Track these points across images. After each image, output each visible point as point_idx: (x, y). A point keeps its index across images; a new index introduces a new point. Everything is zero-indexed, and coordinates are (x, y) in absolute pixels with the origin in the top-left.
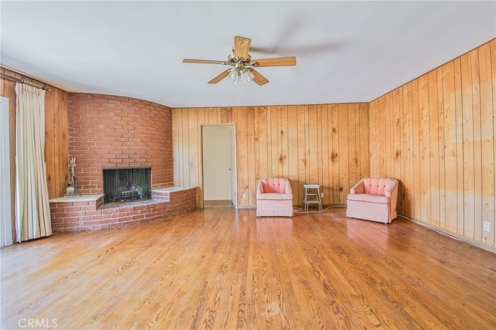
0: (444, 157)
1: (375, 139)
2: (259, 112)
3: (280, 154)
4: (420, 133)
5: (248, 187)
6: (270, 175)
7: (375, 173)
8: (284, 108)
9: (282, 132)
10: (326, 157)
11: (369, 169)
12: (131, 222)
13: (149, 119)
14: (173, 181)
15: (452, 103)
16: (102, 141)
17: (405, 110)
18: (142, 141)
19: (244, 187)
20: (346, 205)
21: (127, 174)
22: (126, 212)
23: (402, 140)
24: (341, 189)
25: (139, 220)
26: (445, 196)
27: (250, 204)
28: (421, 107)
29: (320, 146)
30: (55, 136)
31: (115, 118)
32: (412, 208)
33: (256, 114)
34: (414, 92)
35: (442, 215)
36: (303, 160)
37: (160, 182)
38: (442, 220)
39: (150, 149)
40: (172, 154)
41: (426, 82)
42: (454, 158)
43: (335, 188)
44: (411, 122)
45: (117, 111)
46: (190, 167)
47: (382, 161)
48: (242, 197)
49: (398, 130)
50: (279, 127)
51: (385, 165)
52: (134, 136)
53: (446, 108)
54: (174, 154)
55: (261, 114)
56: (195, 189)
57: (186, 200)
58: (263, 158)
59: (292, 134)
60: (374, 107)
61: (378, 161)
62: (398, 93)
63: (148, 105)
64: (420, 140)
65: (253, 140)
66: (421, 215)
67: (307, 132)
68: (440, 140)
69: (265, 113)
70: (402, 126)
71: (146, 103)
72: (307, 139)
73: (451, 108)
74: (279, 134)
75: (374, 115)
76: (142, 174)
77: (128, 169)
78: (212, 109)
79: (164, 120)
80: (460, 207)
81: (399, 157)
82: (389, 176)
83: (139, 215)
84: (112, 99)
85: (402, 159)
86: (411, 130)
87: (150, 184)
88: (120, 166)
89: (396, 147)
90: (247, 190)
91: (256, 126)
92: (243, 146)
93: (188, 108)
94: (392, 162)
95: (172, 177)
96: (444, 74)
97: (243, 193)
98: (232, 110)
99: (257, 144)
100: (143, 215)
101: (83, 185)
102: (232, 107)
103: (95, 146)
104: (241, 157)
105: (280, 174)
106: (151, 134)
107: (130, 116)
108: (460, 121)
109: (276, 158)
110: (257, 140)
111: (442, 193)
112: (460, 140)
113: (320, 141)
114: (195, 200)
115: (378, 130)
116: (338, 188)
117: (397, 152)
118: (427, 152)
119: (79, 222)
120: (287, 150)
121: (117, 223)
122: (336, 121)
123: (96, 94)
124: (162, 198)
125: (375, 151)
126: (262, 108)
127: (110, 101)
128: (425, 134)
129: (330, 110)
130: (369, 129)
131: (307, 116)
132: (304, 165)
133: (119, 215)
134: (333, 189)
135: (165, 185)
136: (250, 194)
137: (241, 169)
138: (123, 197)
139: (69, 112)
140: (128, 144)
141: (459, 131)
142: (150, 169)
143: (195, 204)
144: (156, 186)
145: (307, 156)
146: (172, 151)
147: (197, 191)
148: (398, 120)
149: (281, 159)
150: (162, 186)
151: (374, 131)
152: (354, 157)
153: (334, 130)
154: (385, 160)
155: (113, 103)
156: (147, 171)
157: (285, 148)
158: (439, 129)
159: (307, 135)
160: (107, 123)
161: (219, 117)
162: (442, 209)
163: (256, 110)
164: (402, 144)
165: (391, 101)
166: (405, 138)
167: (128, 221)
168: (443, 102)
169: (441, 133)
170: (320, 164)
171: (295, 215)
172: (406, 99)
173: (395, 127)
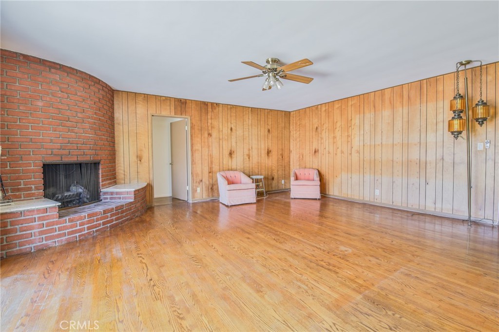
0: (351, 154)
1: (295, 140)
2: (212, 108)
3: (229, 149)
4: (334, 137)
5: (201, 181)
6: (221, 168)
7: (295, 165)
8: (233, 107)
9: (231, 129)
10: (264, 152)
11: (290, 162)
12: (101, 229)
13: (97, 100)
14: (116, 178)
15: (357, 121)
16: (41, 125)
17: (322, 121)
18: (92, 128)
19: (198, 180)
20: (290, 189)
21: (74, 170)
22: (95, 218)
23: (320, 142)
24: (273, 179)
25: (108, 225)
26: (351, 178)
27: (204, 197)
28: (335, 121)
29: (259, 143)
31: (60, 94)
32: (327, 188)
33: (210, 109)
34: (330, 110)
35: (350, 189)
36: (247, 155)
37: (107, 179)
38: (349, 193)
39: (98, 139)
41: (340, 105)
42: (358, 154)
43: (269, 178)
44: (327, 130)
45: (62, 86)
46: (139, 162)
47: (302, 157)
48: (197, 190)
49: (316, 135)
50: (229, 124)
51: (304, 159)
52: (83, 121)
53: (353, 123)
54: (117, 146)
55: (214, 111)
58: (215, 152)
59: (240, 132)
60: (295, 115)
61: (298, 156)
62: (317, 108)
63: (97, 83)
64: (334, 143)
65: (206, 135)
66: (334, 191)
67: (250, 131)
68: (349, 143)
69: (217, 109)
70: (320, 132)
71: (95, 80)
72: (250, 137)
73: (356, 124)
74: (229, 131)
75: (295, 122)
76: (91, 169)
77: (76, 164)
78: (164, 98)
79: (109, 104)
80: (361, 183)
81: (317, 154)
82: (308, 166)
83: (109, 219)
84: (55, 68)
85: (320, 155)
86: (327, 135)
87: (99, 183)
88: (66, 160)
89: (315, 146)
90: (201, 183)
91: (210, 121)
92: (197, 140)
93: (136, 93)
94: (311, 157)
95: (115, 173)
96: (353, 103)
97: (197, 187)
98: (186, 103)
99: (210, 139)
100: (113, 219)
102: (186, 100)
103: (30, 130)
104: (195, 151)
105: (230, 168)
106: (99, 119)
107: (79, 94)
108: (362, 132)
109: (226, 153)
110: (210, 135)
111: (349, 176)
112: (362, 144)
113: (259, 139)
115: (298, 133)
116: (271, 178)
117: (315, 149)
118: (339, 150)
119: (33, 238)
120: (235, 146)
121: (86, 232)
122: (270, 123)
123: (31, 56)
124: (120, 198)
125: (295, 149)
126: (215, 105)
127: (53, 70)
128: (338, 138)
129: (266, 114)
130: (290, 132)
131: (250, 118)
132: (248, 159)
133: (89, 222)
134: (268, 178)
135: (111, 183)
136: (204, 187)
137: (195, 163)
140: (76, 131)
141: (362, 138)
142: (99, 163)
144: (105, 185)
145: (251, 151)
146: (114, 142)
147: (147, 189)
148: (317, 127)
149: (231, 154)
150: (109, 184)
151: (294, 134)
152: (281, 153)
153: (269, 131)
154: (304, 155)
155: (56, 74)
156: (96, 164)
157: (234, 144)
158: (348, 136)
159: (250, 133)
160: (48, 99)
161: (173, 108)
162: (350, 186)
163: (210, 106)
164: (320, 145)
165: (311, 113)
166: (322, 140)
167: (97, 228)
168: (351, 120)
169: (349, 139)
170: (259, 158)
171: (258, 201)
172: (323, 114)
173: (314, 132)
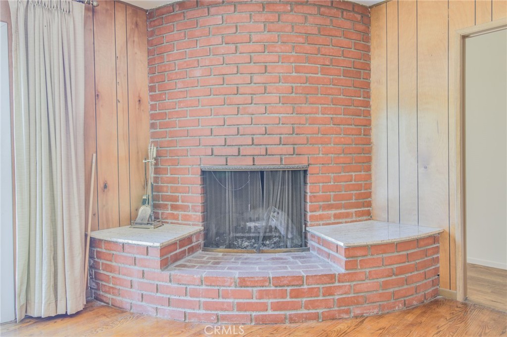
13: (301, 40)
14: (369, 204)
16: (200, 107)
18: (285, 101)
21: (249, 182)
22: (222, 289)
25: (253, 314)
30: (118, 101)
37: (330, 207)
39: (303, 121)
40: (367, 133)
45: (227, 32)
46: (421, 170)
52: (265, 88)
54: (374, 132)
56: (434, 238)
57: (401, 271)
63: (300, 4)
76: (283, 184)
77: (251, 172)
79: (344, 42)
83: (254, 300)
87: (306, 211)
88: (234, 164)
95: (369, 195)
100: (265, 304)
101: (169, 203)
103: (188, 118)
106: (307, 80)
107: (255, 38)
114: (437, 270)
119: (133, 290)
121: (203, 311)
133: (207, 294)
135: (347, 215)
138: (247, 235)
139: (149, 53)
140: (250, 111)
142: (305, 172)
143: (435, 283)
144: (321, 218)
146: (368, 124)
147: (443, 245)
150: (337, 216)
155: (217, 14)
156: (298, 176)
160: (207, 63)
167: (226, 313)
